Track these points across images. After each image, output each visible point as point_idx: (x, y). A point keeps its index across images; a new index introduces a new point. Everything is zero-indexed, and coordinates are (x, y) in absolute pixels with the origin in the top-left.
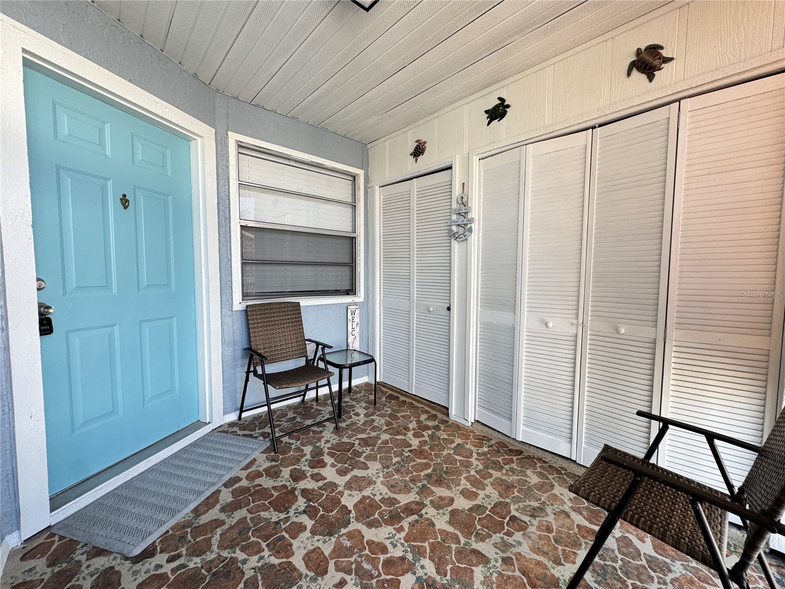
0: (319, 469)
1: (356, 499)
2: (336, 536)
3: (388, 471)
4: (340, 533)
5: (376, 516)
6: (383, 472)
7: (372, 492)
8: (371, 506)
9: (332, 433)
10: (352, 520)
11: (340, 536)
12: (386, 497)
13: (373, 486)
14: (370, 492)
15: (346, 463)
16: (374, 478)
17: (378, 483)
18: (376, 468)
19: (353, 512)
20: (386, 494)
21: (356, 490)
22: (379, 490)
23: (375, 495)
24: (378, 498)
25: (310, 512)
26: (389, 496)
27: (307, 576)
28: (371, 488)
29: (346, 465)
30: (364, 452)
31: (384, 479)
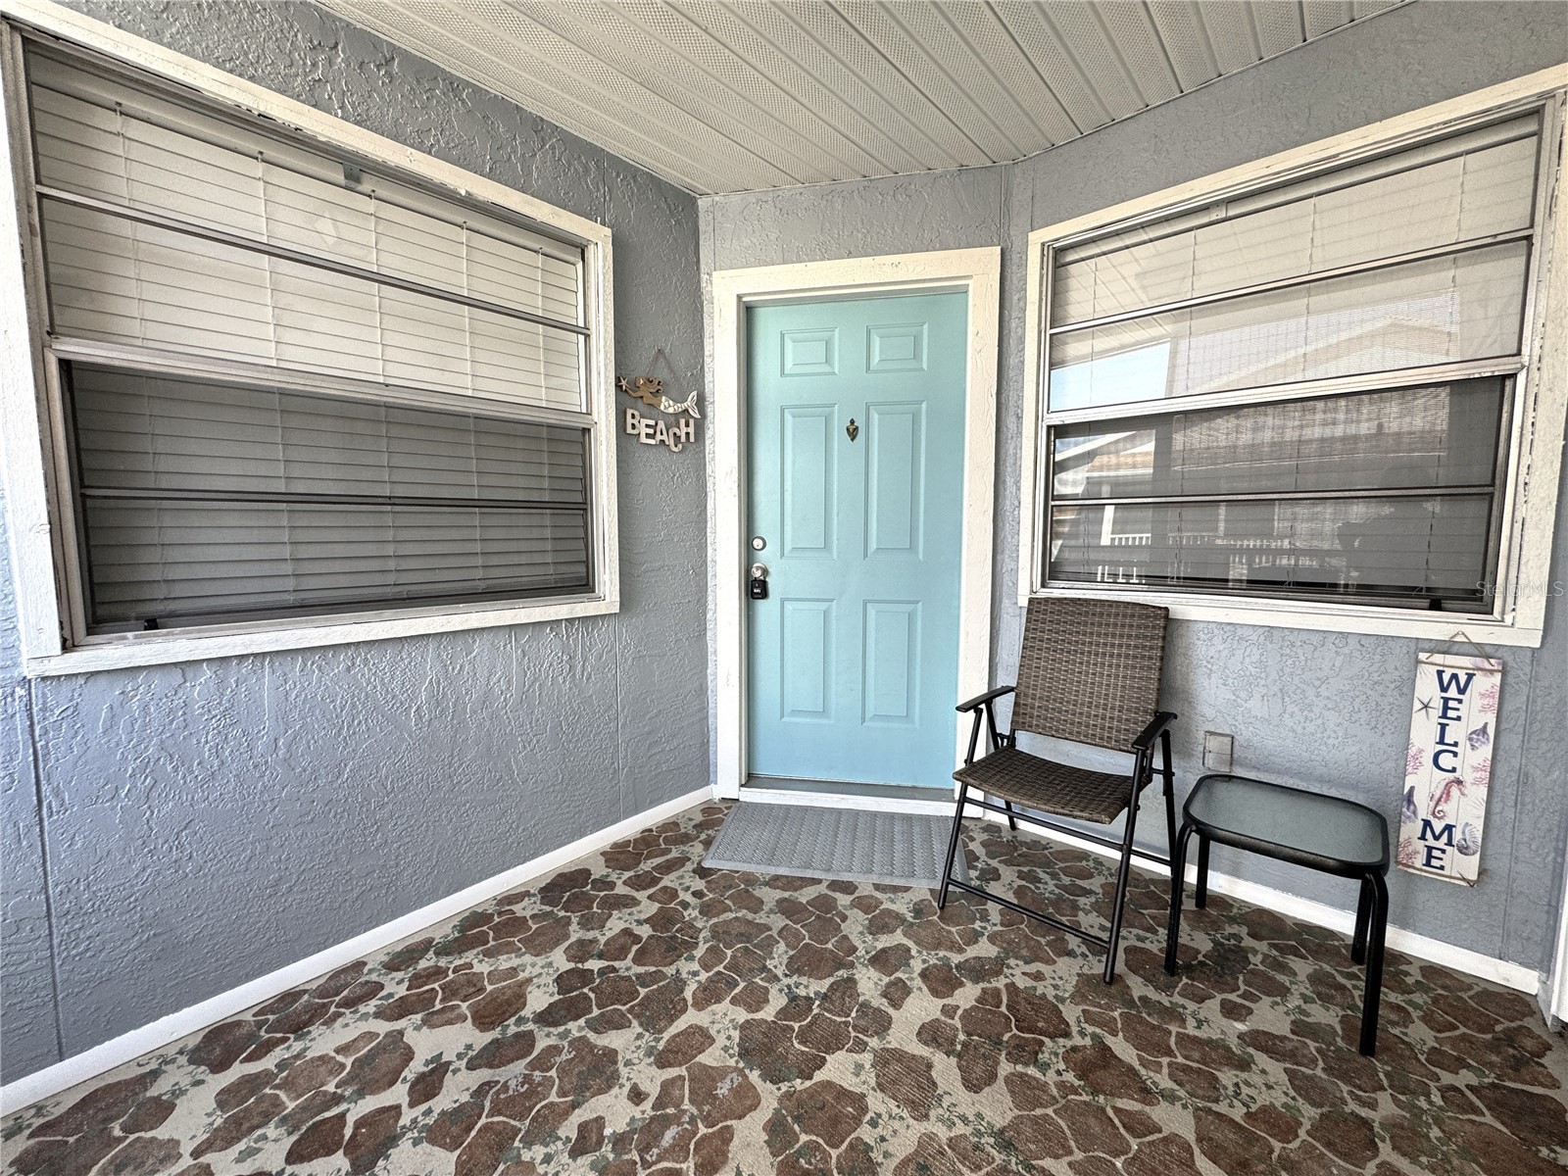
0: (925, 988)
1: (849, 1082)
2: (741, 1065)
3: (989, 1149)
4: (747, 1071)
5: (804, 1138)
6: (978, 1133)
7: (885, 1117)
8: (835, 1121)
9: (1079, 975)
10: (784, 1087)
11: (741, 1072)
12: (876, 1156)
13: (905, 1114)
14: (882, 1109)
15: (969, 1034)
16: (940, 1111)
17: (919, 1128)
18: (987, 1113)
19: (808, 1083)
20: (887, 1155)
21: (878, 1076)
22: (895, 1132)
23: (874, 1124)
24: (866, 1133)
25: (797, 1006)
26: (880, 1165)
27: (658, 1040)
28: (896, 1110)
29: (962, 1037)
30: (1044, 1067)
31: (944, 1140)
